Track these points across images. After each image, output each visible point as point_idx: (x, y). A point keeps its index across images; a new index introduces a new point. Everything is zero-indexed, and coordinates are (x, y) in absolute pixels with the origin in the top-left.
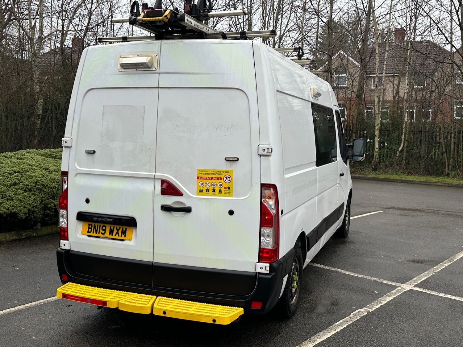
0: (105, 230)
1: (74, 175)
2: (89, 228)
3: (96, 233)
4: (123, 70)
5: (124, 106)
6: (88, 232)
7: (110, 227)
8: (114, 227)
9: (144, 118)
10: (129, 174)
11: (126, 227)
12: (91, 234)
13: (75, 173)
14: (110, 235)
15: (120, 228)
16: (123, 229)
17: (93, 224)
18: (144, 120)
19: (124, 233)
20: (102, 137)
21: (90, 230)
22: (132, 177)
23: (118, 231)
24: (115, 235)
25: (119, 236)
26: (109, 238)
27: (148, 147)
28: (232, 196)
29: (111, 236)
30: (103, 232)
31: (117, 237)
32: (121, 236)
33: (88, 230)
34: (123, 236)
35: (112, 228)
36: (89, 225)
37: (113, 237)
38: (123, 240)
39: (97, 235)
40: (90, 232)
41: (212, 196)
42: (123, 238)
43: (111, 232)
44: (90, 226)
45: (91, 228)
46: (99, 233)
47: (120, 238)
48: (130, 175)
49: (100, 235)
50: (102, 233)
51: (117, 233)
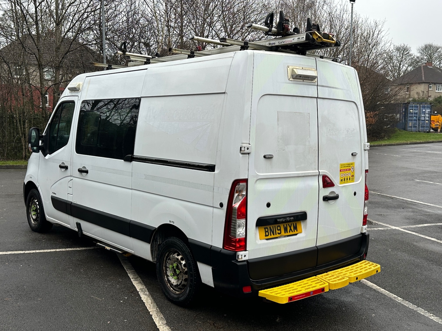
0: (280, 230)
1: (255, 181)
2: (266, 232)
3: (274, 235)
4: (292, 80)
5: (295, 113)
6: (266, 236)
7: (284, 225)
8: (287, 225)
9: (309, 123)
10: (302, 173)
11: (296, 222)
12: (269, 237)
13: (256, 179)
14: (285, 233)
15: (291, 224)
16: (293, 224)
17: (268, 227)
18: (309, 125)
19: (295, 228)
20: (278, 141)
21: (267, 234)
22: (304, 176)
23: (290, 227)
24: (290, 232)
25: (292, 232)
26: (285, 236)
27: (313, 148)
28: (354, 182)
29: (287, 234)
30: (279, 232)
31: (291, 233)
32: (294, 231)
33: (266, 234)
34: (295, 231)
35: (285, 226)
36: (265, 229)
37: (289, 234)
38: (296, 234)
39: (275, 236)
40: (268, 235)
41: (347, 183)
42: (296, 232)
43: (286, 230)
44: (267, 230)
45: (268, 232)
46: (276, 234)
47: (294, 233)
48: (303, 175)
49: (278, 235)
50: (279, 234)
51: (291, 229)
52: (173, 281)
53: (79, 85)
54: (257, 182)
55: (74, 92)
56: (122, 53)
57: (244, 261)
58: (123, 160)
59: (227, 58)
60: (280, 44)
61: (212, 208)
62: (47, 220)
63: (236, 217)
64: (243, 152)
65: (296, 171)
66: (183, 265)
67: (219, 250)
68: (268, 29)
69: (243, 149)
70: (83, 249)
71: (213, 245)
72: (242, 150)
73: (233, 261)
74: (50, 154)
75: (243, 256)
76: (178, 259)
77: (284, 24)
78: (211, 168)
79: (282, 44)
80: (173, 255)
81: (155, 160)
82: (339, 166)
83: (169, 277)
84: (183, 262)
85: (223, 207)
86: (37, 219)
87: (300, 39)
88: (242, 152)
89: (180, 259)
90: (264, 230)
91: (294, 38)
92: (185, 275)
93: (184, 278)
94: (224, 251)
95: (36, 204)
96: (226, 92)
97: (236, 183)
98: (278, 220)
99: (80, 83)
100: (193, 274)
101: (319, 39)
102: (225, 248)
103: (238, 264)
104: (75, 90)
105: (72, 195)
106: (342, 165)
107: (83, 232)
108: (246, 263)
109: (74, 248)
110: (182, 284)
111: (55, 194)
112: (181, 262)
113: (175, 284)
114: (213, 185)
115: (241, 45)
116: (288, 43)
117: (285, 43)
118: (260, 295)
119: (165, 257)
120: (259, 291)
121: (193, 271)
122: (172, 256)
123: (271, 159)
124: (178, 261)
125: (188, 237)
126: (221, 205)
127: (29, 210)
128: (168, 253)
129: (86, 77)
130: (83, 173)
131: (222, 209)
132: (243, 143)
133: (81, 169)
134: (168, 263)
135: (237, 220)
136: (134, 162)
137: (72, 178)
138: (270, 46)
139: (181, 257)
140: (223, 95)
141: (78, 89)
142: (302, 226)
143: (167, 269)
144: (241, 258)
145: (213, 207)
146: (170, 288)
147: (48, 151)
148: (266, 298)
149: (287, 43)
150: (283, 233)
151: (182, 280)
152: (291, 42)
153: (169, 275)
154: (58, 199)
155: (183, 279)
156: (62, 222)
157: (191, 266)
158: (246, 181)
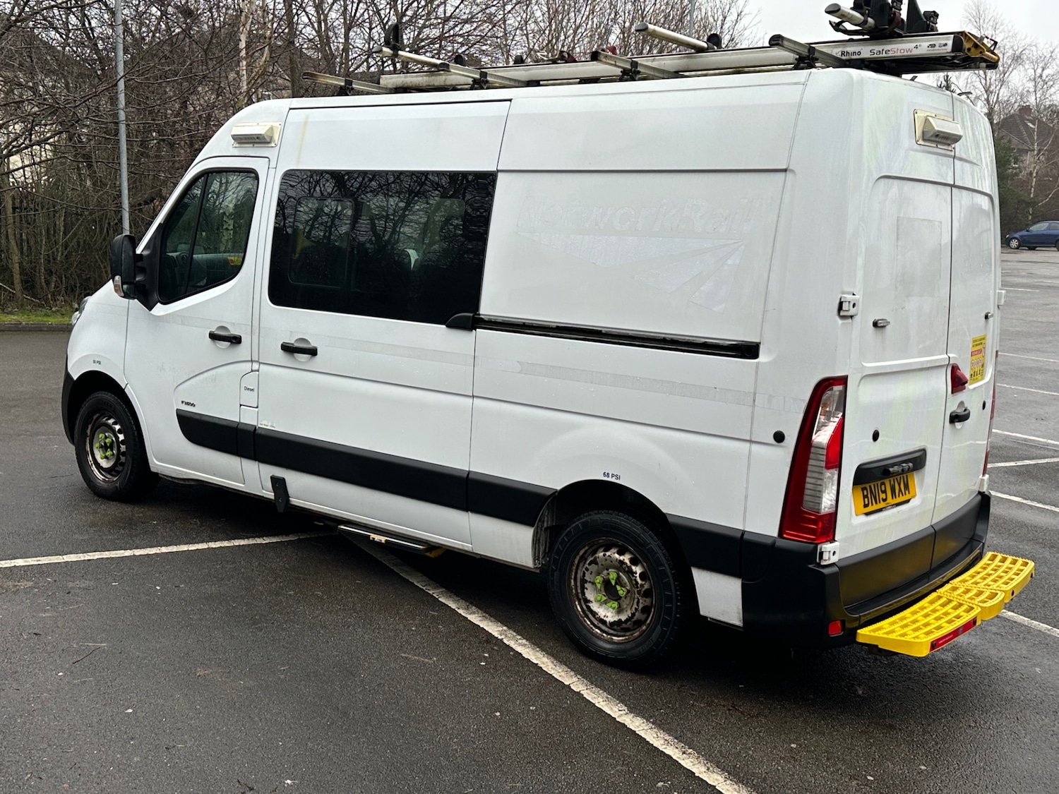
0: (885, 492)
2: (865, 497)
7: (890, 481)
12: (870, 508)
13: (859, 376)
17: (867, 486)
19: (907, 487)
35: (892, 483)
36: (863, 489)
38: (908, 501)
49: (882, 505)
52: (607, 613)
53: (272, 129)
54: (863, 381)
55: (252, 145)
56: (392, 52)
57: (833, 564)
58: (444, 326)
59: (783, 84)
60: (875, 56)
61: (747, 445)
62: (152, 470)
63: (823, 464)
64: (845, 314)
65: (920, 357)
66: (638, 575)
67: (769, 542)
68: (860, 19)
69: (845, 306)
70: (274, 540)
71: (746, 530)
72: (843, 309)
73: (810, 566)
74: (164, 303)
75: (833, 552)
76: (622, 562)
77: (893, 9)
78: (748, 351)
79: (881, 55)
80: (608, 554)
81: (557, 326)
82: (971, 341)
83: (590, 605)
84: (638, 570)
85: (785, 441)
86: (116, 469)
87: (937, 47)
88: (842, 314)
89: (627, 561)
90: (861, 492)
91: (918, 44)
92: (644, 598)
93: (641, 606)
94: (781, 543)
95: (113, 431)
96: (791, 168)
97: (824, 385)
98: (891, 469)
99: (274, 124)
100: (674, 596)
101: (973, 49)
102: (785, 536)
103: (826, 571)
104: (257, 140)
105: (256, 410)
106: (976, 341)
107: (290, 499)
108: (835, 569)
109: (248, 538)
110: (635, 618)
111: (193, 405)
112: (633, 568)
113: (612, 620)
114: (753, 391)
115: (798, 53)
116: (899, 54)
117: (890, 54)
118: (860, 639)
119: (578, 558)
120: (859, 631)
121: (673, 588)
122: (604, 555)
123: (884, 329)
124: (624, 566)
125: (664, 511)
126: (779, 437)
127: (85, 445)
128: (587, 548)
129: (290, 109)
130: (296, 355)
131: (782, 446)
132: (843, 293)
133: (293, 344)
134: (589, 572)
135: (824, 470)
136: (480, 332)
137: (256, 366)
138: (843, 58)
139: (630, 557)
140: (782, 175)
141: (268, 140)
142: (916, 479)
143: (586, 585)
144: (827, 558)
145: (751, 441)
146: (594, 628)
147: (156, 296)
148: (880, 647)
149: (896, 54)
150: (890, 500)
151: (636, 609)
152: (909, 53)
153: (592, 599)
154: (204, 418)
155: (640, 608)
156: (214, 475)
157: (668, 577)
158: (843, 381)
